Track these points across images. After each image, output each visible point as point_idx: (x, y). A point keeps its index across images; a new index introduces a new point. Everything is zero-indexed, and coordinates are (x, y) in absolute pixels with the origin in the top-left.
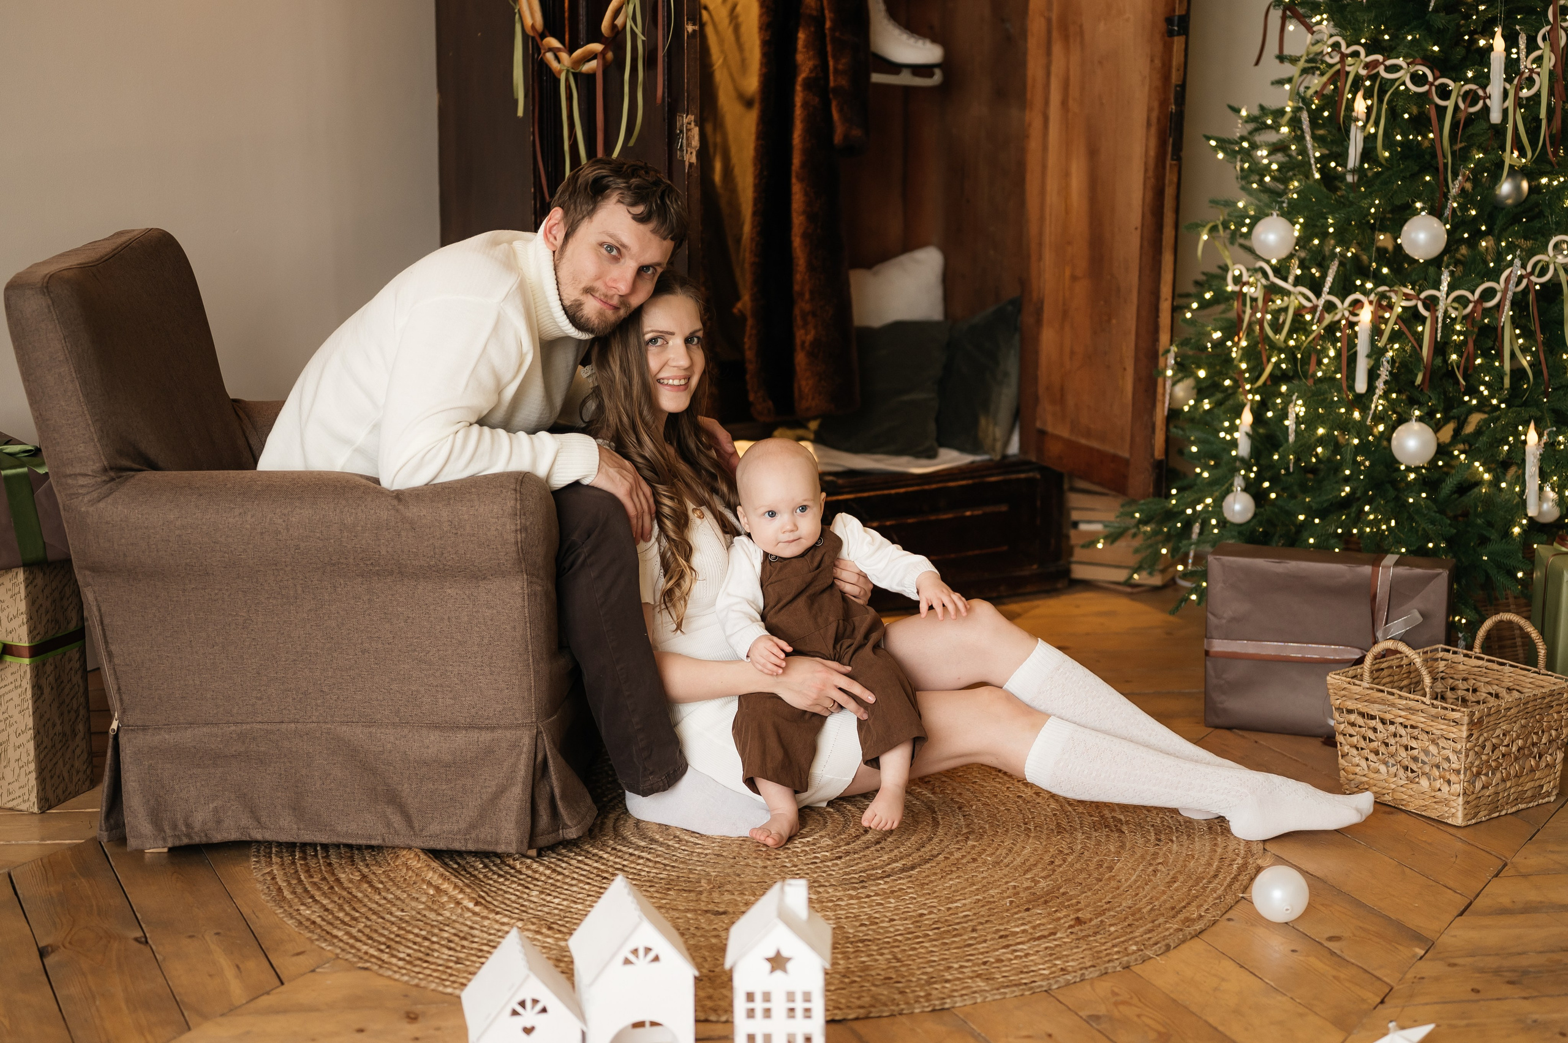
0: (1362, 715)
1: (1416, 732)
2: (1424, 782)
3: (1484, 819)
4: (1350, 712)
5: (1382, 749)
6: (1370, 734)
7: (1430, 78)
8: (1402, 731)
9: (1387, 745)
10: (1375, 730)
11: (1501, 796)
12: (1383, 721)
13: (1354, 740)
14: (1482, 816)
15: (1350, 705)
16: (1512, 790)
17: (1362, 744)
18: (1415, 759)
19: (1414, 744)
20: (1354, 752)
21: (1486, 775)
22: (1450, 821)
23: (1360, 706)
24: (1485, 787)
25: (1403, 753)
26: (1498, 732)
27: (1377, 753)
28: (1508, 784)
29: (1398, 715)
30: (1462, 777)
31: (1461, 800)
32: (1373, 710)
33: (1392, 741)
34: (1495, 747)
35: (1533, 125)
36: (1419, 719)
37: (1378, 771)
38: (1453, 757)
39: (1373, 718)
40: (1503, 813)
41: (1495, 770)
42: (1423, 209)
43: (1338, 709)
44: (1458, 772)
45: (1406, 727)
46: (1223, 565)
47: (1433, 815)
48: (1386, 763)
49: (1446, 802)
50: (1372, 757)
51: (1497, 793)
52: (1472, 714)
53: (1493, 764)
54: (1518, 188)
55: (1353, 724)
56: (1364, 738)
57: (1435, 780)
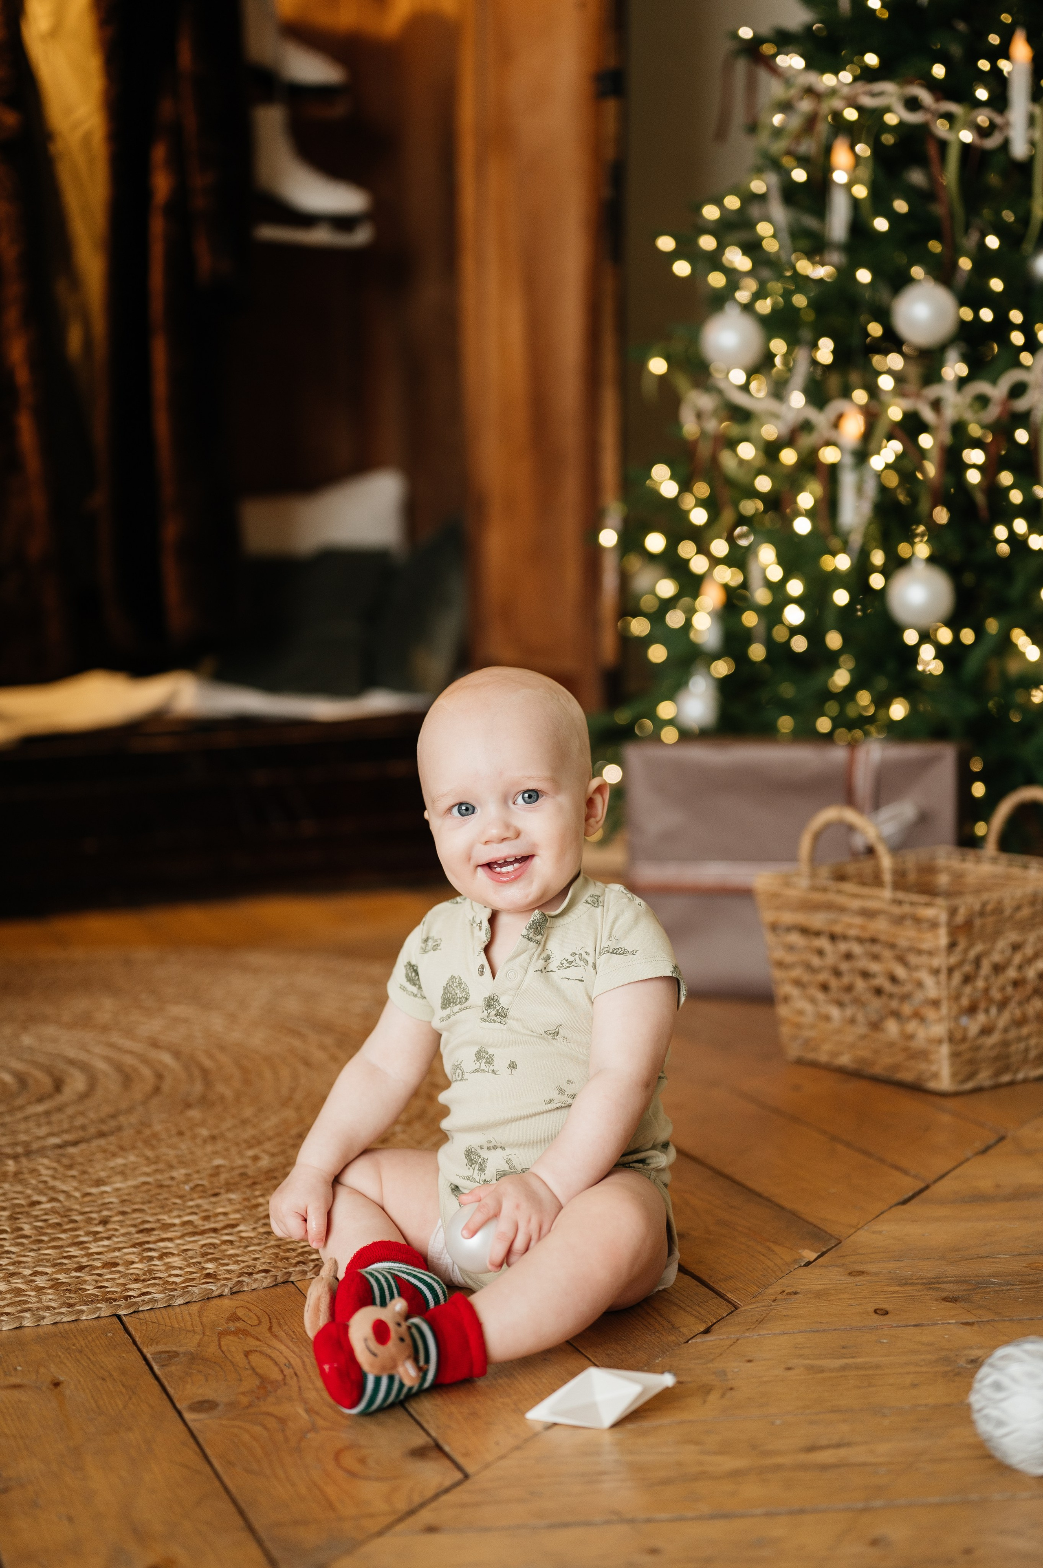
0: (805, 931)
1: (876, 949)
2: (892, 1027)
3: (988, 1083)
4: (789, 929)
5: (834, 983)
6: (816, 961)
8: (857, 949)
9: (837, 973)
10: (820, 953)
11: (1013, 1048)
12: (833, 937)
13: (797, 973)
14: (984, 1077)
15: (788, 918)
16: (1033, 1042)
17: (806, 977)
18: (878, 992)
19: (874, 967)
20: (794, 992)
21: (987, 1011)
22: (932, 1085)
23: (800, 918)
24: (986, 1031)
25: (860, 985)
26: (1002, 944)
27: (825, 988)
28: (1025, 1031)
29: (852, 924)
30: (944, 1010)
31: (945, 1050)
32: (817, 920)
33: (844, 966)
34: (998, 969)
36: (880, 926)
37: (827, 1018)
38: (929, 981)
39: (817, 934)
40: (1020, 1076)
41: (1003, 1005)
43: (774, 927)
44: (935, 1003)
45: (860, 940)
47: (907, 1076)
48: (840, 1004)
49: (923, 1055)
50: (820, 996)
51: (1005, 1044)
52: (953, 912)
53: (996, 995)
55: (791, 948)
56: (809, 968)
57: (909, 1019)
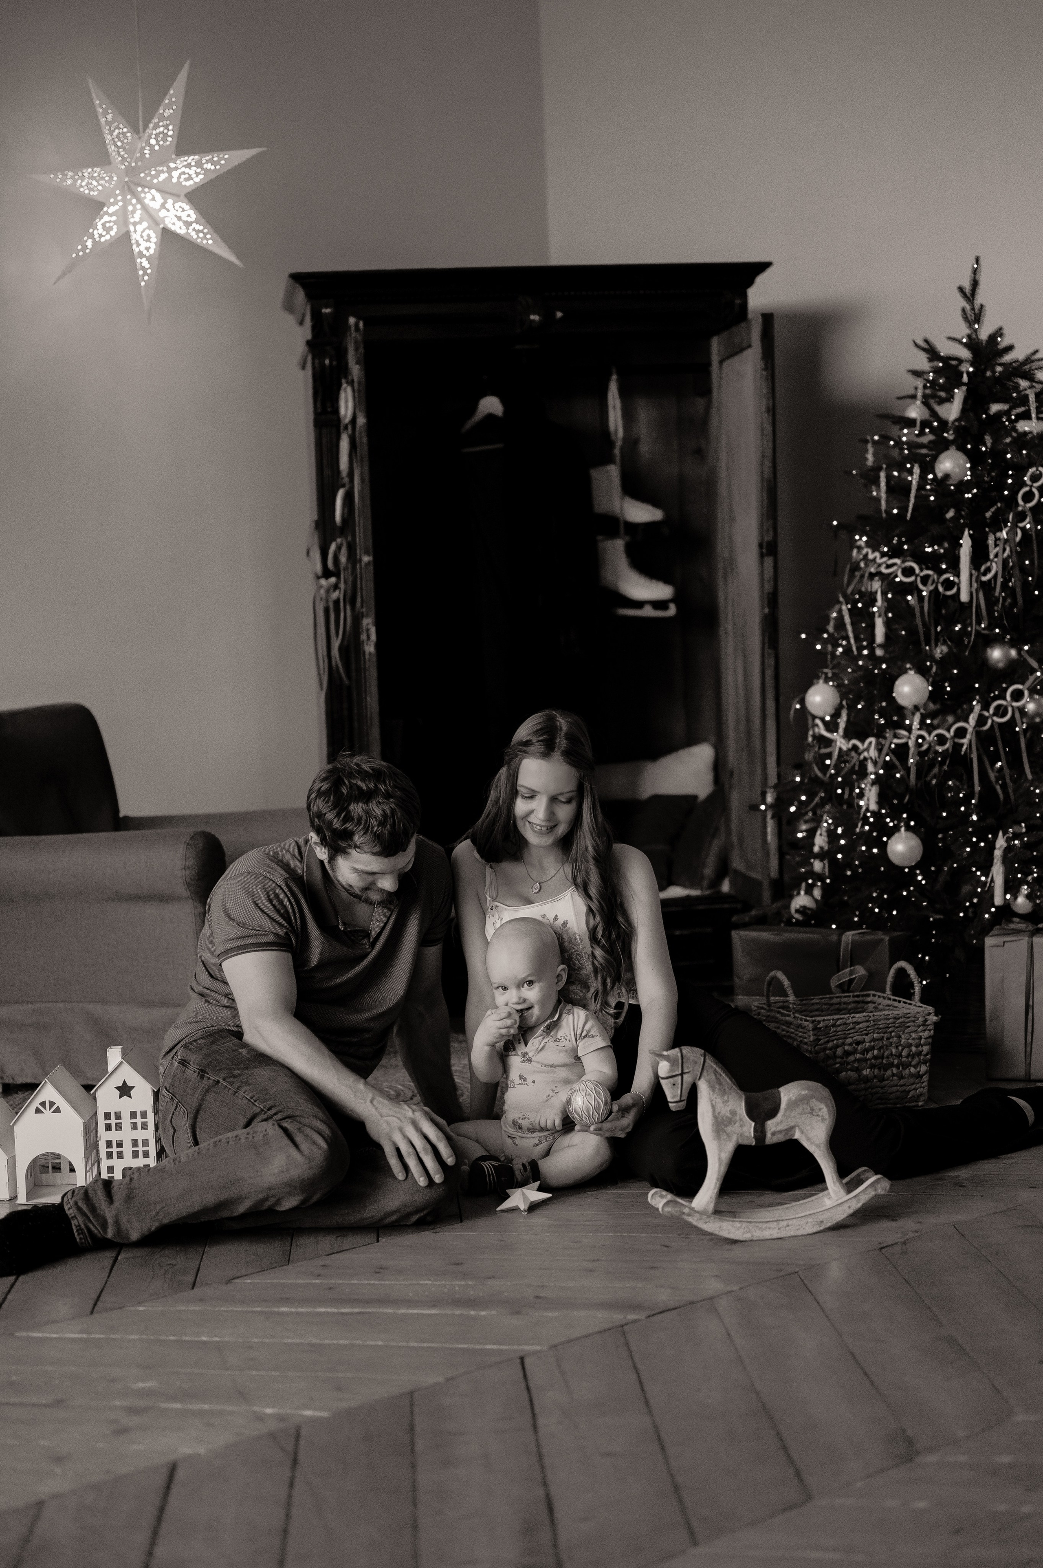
7: (917, 571)
35: (991, 602)
42: (910, 669)
46: (741, 938)
54: (1006, 655)
